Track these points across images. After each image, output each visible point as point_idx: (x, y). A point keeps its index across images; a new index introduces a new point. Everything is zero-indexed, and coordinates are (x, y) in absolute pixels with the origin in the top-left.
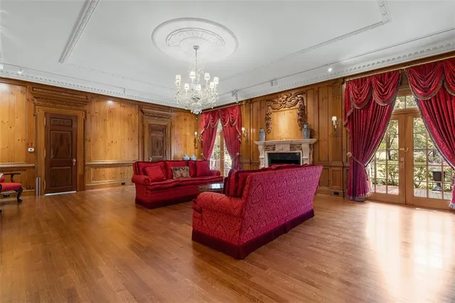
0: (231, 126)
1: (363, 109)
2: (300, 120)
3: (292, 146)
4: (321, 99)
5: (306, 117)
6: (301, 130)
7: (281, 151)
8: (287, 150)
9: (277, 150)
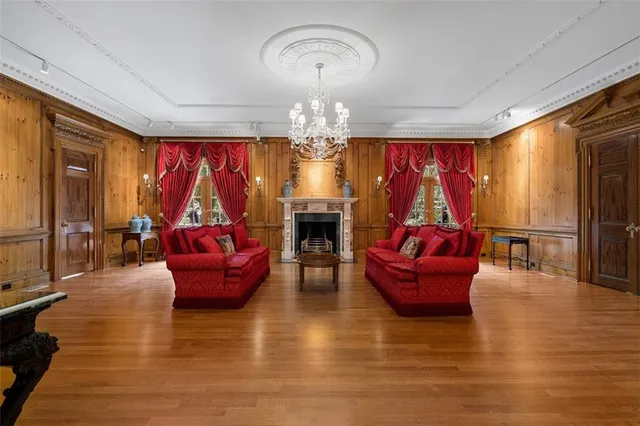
0: (231, 172)
1: (402, 173)
2: (339, 176)
3: (330, 205)
4: (361, 156)
5: (345, 174)
6: (341, 187)
7: (315, 212)
8: (323, 209)
9: (311, 209)
